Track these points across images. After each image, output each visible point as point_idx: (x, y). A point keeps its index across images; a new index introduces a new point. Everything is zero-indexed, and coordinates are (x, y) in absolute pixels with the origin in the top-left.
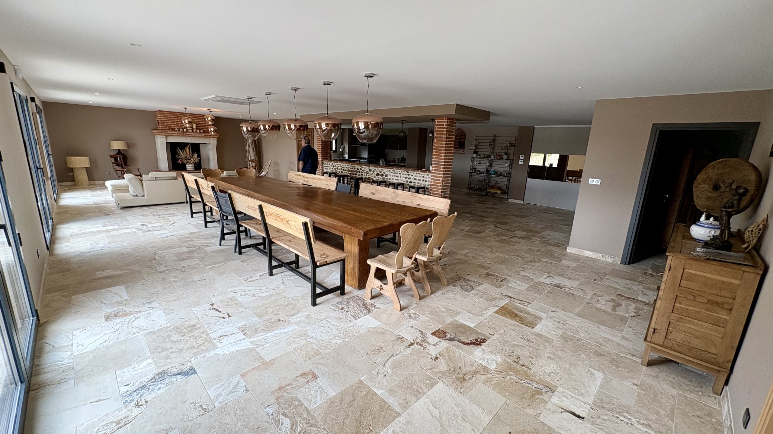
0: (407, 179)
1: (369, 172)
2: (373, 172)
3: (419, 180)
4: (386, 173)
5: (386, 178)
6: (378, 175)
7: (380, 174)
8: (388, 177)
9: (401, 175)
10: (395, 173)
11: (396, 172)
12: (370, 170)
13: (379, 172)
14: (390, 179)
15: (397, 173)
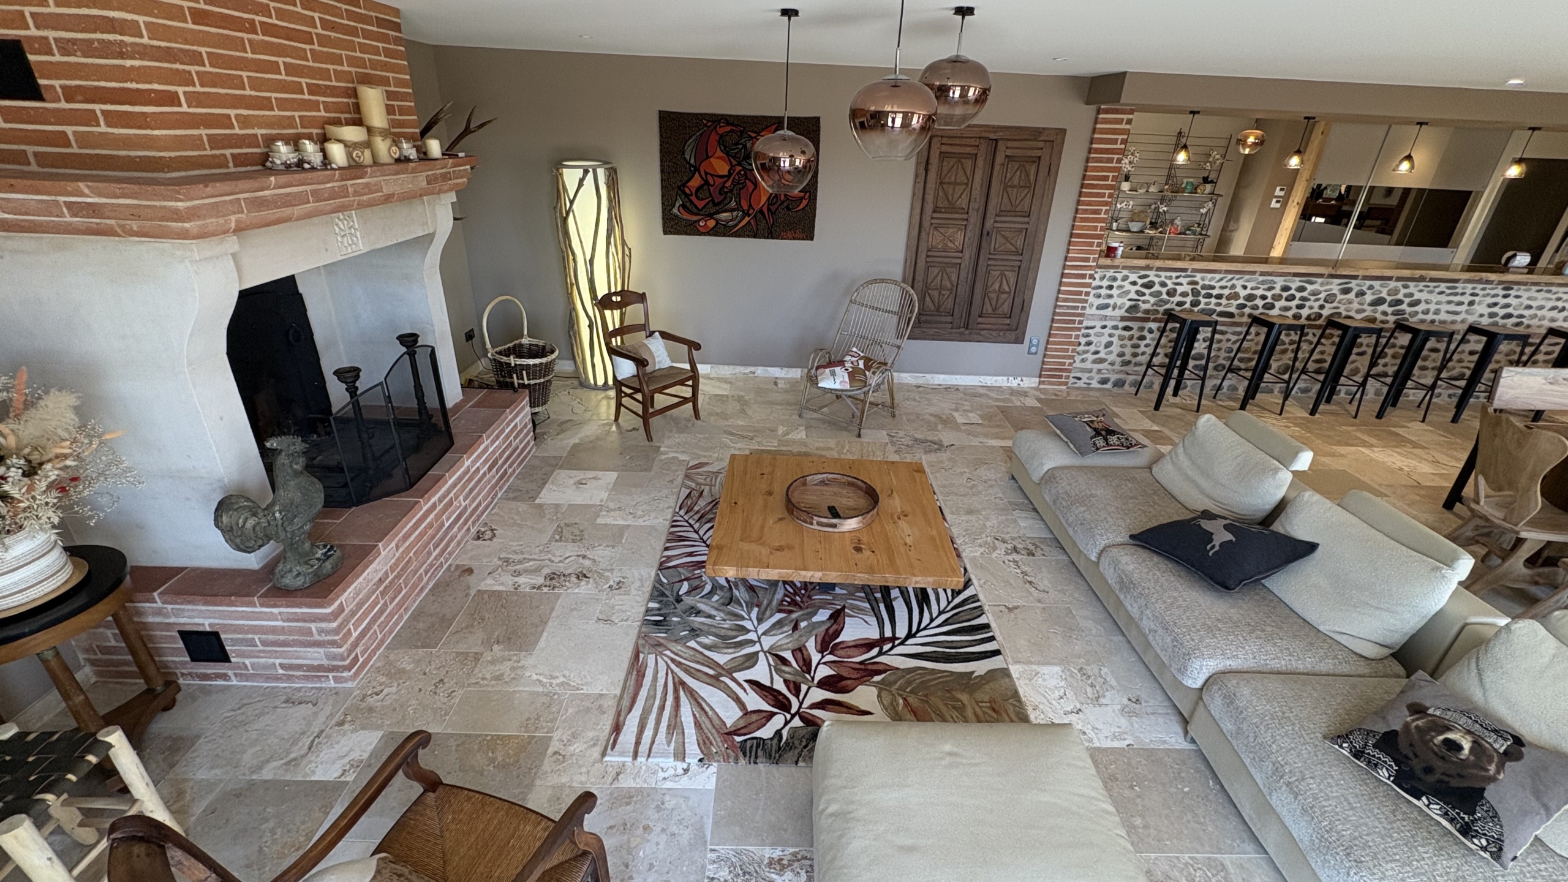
0: (1495, 309)
1: (1340, 297)
2: (1361, 294)
3: (1541, 308)
4: (1417, 296)
5: (1409, 310)
6: (1379, 302)
7: (1389, 299)
8: (1422, 307)
9: (1477, 299)
10: (1456, 294)
11: (1459, 291)
12: (1346, 291)
13: (1384, 295)
14: (1426, 312)
15: (1463, 294)
